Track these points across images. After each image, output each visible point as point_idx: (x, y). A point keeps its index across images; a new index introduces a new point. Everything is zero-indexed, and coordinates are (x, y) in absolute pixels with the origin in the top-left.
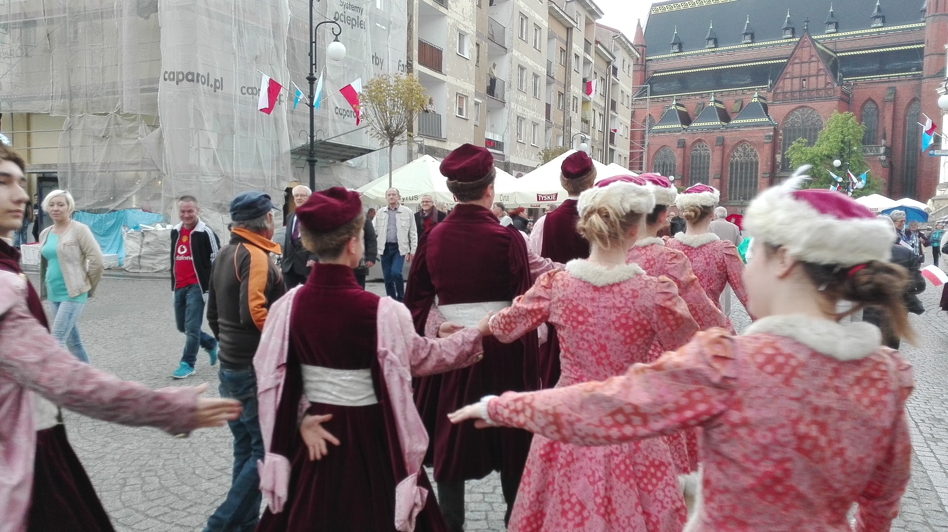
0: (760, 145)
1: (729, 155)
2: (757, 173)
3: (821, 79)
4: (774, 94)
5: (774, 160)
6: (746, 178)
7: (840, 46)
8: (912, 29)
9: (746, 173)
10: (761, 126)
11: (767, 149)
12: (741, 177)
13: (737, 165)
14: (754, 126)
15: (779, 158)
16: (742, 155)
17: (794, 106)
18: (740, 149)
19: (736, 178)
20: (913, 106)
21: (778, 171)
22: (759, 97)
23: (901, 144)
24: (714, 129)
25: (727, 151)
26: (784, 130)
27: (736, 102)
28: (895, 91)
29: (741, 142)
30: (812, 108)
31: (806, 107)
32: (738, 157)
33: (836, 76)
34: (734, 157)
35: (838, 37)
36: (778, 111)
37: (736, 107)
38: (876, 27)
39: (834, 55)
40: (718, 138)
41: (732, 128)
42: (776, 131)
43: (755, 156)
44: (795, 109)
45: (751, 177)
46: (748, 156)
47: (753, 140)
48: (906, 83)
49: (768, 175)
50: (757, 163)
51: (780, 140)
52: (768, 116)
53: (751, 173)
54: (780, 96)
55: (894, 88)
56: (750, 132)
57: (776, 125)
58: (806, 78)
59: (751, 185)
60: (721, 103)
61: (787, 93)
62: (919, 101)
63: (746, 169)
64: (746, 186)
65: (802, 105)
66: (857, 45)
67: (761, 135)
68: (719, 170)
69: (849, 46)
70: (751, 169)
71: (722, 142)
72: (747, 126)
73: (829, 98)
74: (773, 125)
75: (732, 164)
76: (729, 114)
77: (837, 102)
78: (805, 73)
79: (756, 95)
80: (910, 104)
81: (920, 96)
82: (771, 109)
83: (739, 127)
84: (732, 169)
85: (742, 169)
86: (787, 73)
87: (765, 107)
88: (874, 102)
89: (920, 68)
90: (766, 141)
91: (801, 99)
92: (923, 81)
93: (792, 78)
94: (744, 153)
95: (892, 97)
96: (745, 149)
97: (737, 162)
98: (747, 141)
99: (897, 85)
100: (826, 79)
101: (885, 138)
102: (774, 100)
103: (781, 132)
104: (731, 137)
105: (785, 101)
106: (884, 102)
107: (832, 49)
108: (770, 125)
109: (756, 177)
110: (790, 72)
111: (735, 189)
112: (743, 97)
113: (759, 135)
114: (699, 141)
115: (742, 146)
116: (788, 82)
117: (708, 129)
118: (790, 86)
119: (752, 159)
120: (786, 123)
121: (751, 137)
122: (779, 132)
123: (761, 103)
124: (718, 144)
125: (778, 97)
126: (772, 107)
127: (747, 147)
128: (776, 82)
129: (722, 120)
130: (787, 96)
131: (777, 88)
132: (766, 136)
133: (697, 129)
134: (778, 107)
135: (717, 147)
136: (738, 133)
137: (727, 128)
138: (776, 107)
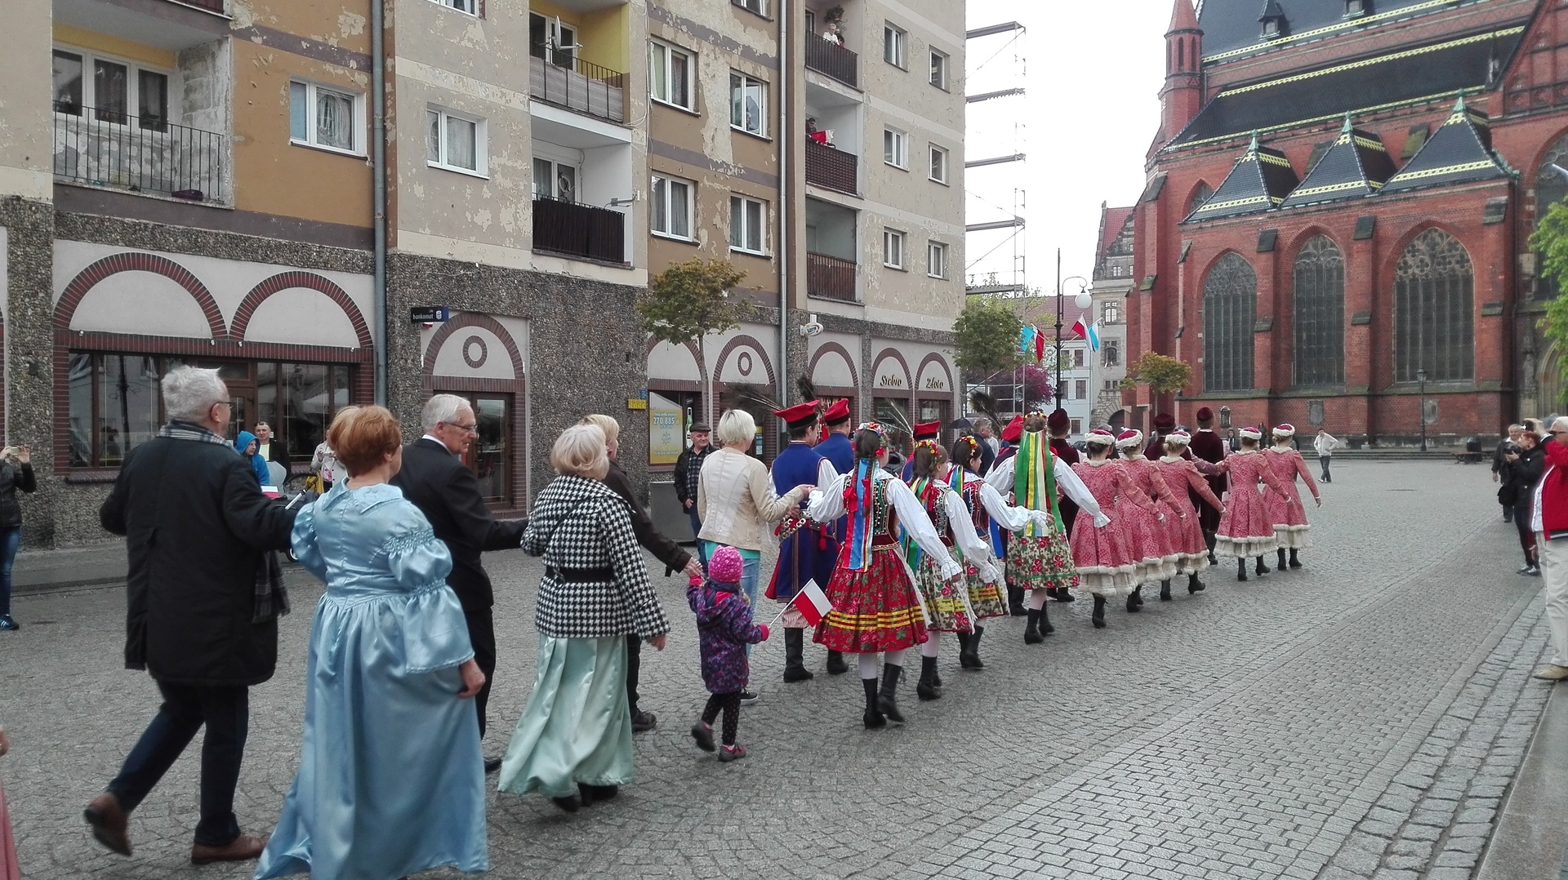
0: (1472, 231)
1: (1391, 264)
2: (1468, 304)
4: (1506, 95)
5: (1513, 268)
6: (1441, 320)
9: (1441, 308)
10: (1474, 181)
11: (1493, 239)
12: (1428, 319)
13: (1414, 289)
14: (1454, 183)
15: (1527, 263)
16: (1427, 260)
17: (1563, 122)
18: (1420, 245)
19: (1414, 321)
21: (1528, 298)
22: (1467, 110)
24: (1348, 199)
25: (1387, 252)
26: (1539, 187)
27: (1412, 132)
29: (1425, 226)
32: (1416, 266)
34: (1406, 265)
36: (1520, 138)
37: (1413, 144)
40: (1362, 220)
41: (1397, 191)
42: (1515, 190)
43: (1463, 261)
45: (1454, 318)
46: (1444, 261)
47: (1455, 219)
49: (1498, 310)
50: (1468, 280)
51: (1530, 215)
52: (1493, 155)
53: (1454, 306)
54: (1524, 100)
56: (1446, 199)
57: (1515, 177)
59: (1454, 339)
60: (1370, 137)
61: (1541, 88)
63: (1441, 297)
64: (1441, 341)
67: (1474, 203)
68: (1365, 302)
70: (1454, 296)
71: (1371, 232)
72: (1434, 184)
74: (1506, 176)
75: (1401, 286)
76: (1389, 159)
79: (1460, 104)
82: (1498, 136)
83: (1414, 189)
84: (1401, 298)
85: (1427, 298)
86: (1538, 37)
87: (1485, 135)
90: (1489, 219)
93: (1555, 49)
94: (1433, 256)
96: (1433, 246)
97: (1414, 280)
98: (1440, 225)
102: (1505, 112)
104: (1393, 218)
105: (1536, 112)
108: (1498, 177)
109: (1468, 316)
110: (1545, 35)
111: (1414, 351)
112: (1429, 119)
113: (1467, 205)
114: (1315, 231)
115: (1425, 237)
116: (1542, 61)
117: (1334, 200)
118: (1549, 69)
119: (1453, 270)
120: (1541, 170)
121: (1448, 212)
122: (1525, 193)
123: (1473, 124)
124: (1360, 236)
125: (1518, 102)
126: (1502, 131)
127: (1438, 240)
128: (1511, 62)
129: (1369, 176)
130: (1542, 96)
131: (1515, 80)
132: (1488, 207)
133: (1306, 201)
134: (1519, 128)
135: (1360, 245)
136: (1411, 204)
137: (1383, 194)
138: (1510, 129)
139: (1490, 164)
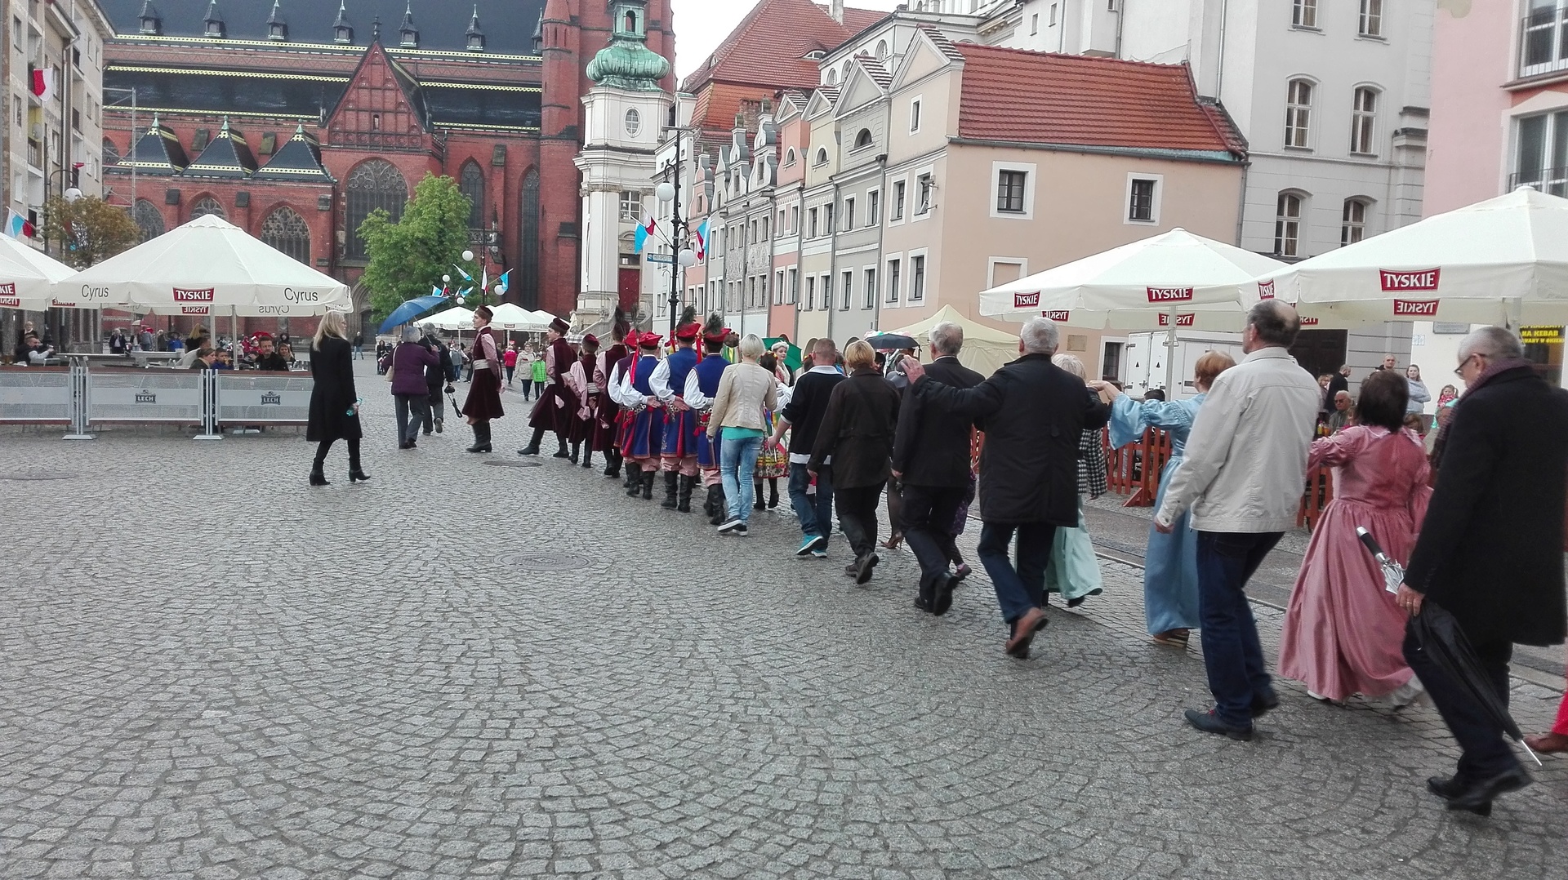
0: (312, 213)
1: (259, 225)
2: (307, 258)
3: (403, 118)
4: (330, 132)
5: (334, 239)
7: (424, 70)
8: (522, 62)
10: (311, 181)
11: (323, 218)
13: (273, 241)
14: (300, 181)
15: (342, 236)
16: (282, 226)
17: (362, 156)
18: (276, 216)
20: (532, 176)
21: (342, 257)
22: (305, 134)
23: (516, 230)
24: (230, 178)
25: (255, 217)
26: (349, 192)
27: (266, 136)
28: (505, 152)
29: (280, 204)
30: (389, 162)
31: (381, 159)
32: (275, 229)
33: (423, 117)
34: (268, 228)
35: (421, 56)
36: (339, 160)
37: (266, 145)
38: (472, 51)
39: (416, 84)
40: (240, 194)
41: (264, 179)
42: (335, 192)
43: (304, 230)
44: (365, 161)
46: (292, 229)
47: (300, 203)
48: (519, 142)
49: (326, 263)
50: (307, 242)
51: (343, 208)
52: (322, 167)
54: (340, 137)
55: (504, 147)
56: (294, 189)
57: (335, 183)
58: (380, 115)
60: (239, 134)
61: (350, 133)
62: (538, 170)
63: (290, 251)
65: (375, 155)
66: (446, 72)
67: (311, 196)
69: (436, 72)
71: (246, 202)
72: (288, 179)
73: (413, 150)
74: (332, 182)
76: (256, 156)
77: (427, 158)
78: (377, 106)
79: (300, 129)
80: (525, 174)
81: (539, 164)
82: (325, 155)
83: (274, 180)
86: (349, 101)
87: (317, 153)
88: (477, 164)
89: (537, 122)
90: (321, 207)
91: (373, 146)
92: (543, 142)
93: (358, 110)
94: (285, 224)
95: (501, 160)
96: (286, 217)
97: (273, 237)
98: (287, 204)
99: (508, 143)
100: (409, 118)
101: (496, 220)
102: (330, 142)
103: (343, 195)
104: (261, 195)
105: (347, 146)
106: (492, 165)
107: (412, 73)
108: (326, 182)
110: (353, 101)
112: (276, 130)
113: (307, 196)
114: (207, 195)
115: (281, 211)
116: (351, 116)
117: (221, 177)
118: (354, 122)
119: (298, 234)
120: (351, 182)
121: (295, 198)
122: (340, 194)
123: (309, 144)
124: (239, 204)
125: (337, 138)
126: (328, 153)
127: (289, 214)
128: (333, 113)
129: (244, 164)
130: (350, 137)
131: (335, 123)
132: (320, 199)
133: (202, 173)
134: (338, 154)
135: (239, 210)
136: (273, 189)
137: (255, 179)
138: (333, 153)
139: (321, 173)
